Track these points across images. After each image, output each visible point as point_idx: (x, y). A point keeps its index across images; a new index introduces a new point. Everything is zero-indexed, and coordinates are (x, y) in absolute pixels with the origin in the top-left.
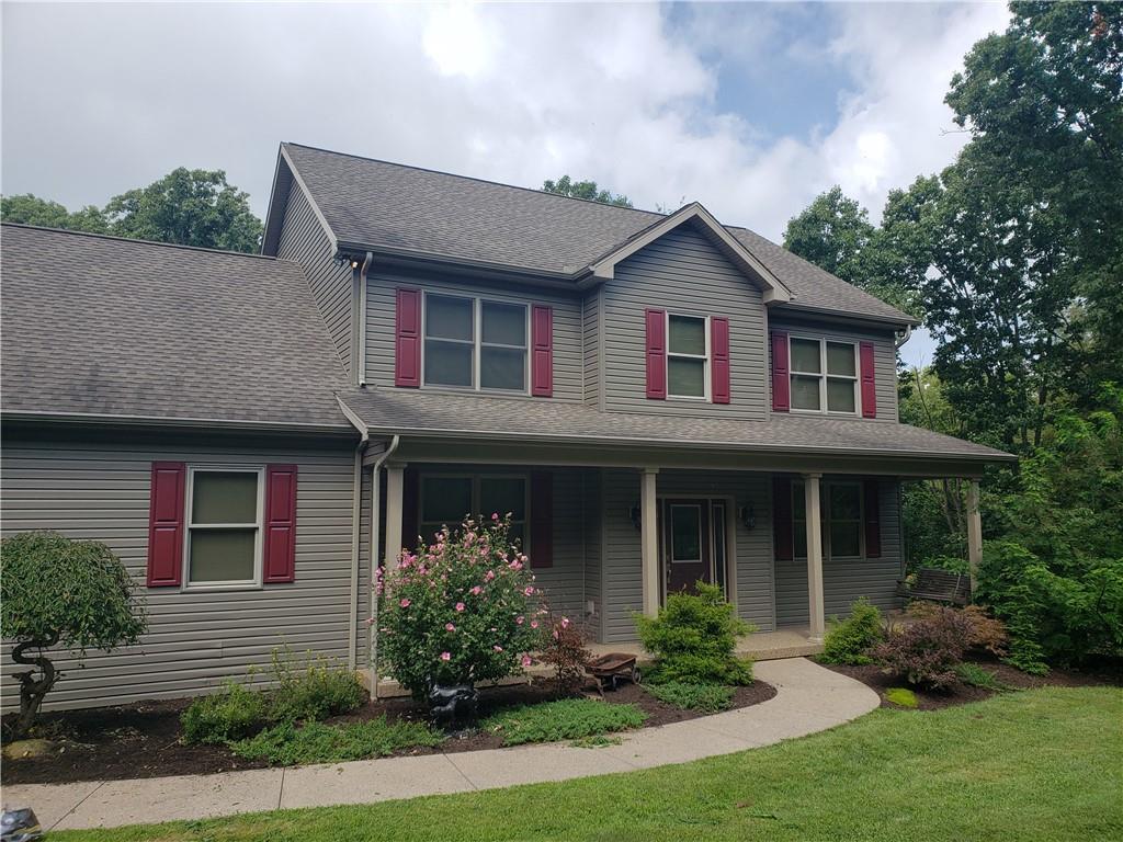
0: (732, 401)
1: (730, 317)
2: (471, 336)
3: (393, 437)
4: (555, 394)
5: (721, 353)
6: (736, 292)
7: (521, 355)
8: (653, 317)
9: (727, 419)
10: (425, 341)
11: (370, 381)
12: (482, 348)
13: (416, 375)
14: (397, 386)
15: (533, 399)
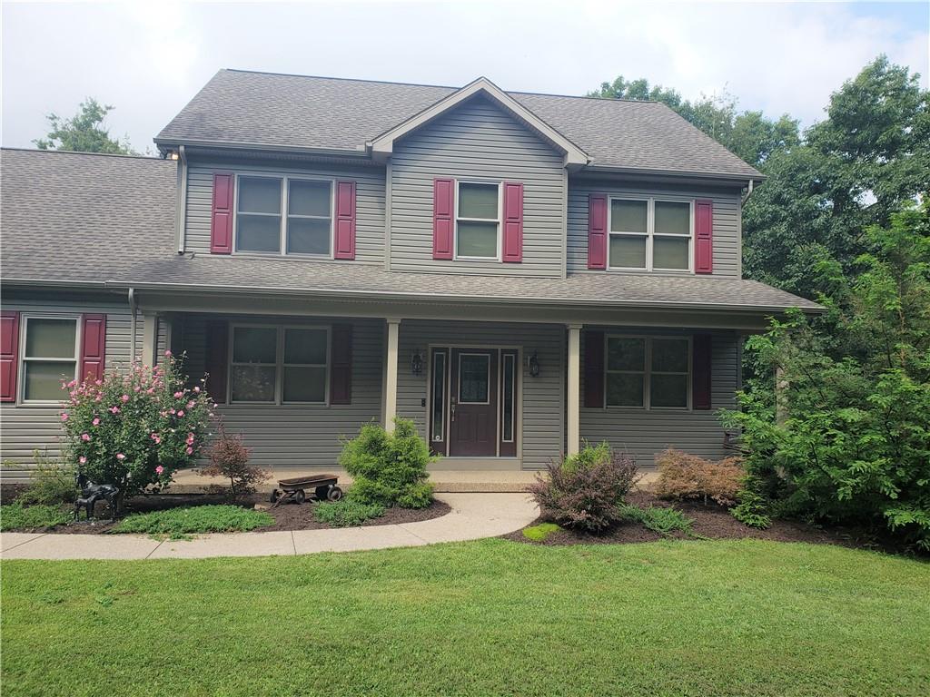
0: (524, 260)
1: (524, 182)
2: (279, 211)
3: (128, 290)
4: (357, 258)
5: (514, 218)
6: (534, 158)
7: (327, 224)
8: (442, 186)
9: (517, 276)
10: (238, 216)
11: (188, 249)
12: (288, 219)
13: (228, 243)
14: (212, 253)
15: (336, 262)
